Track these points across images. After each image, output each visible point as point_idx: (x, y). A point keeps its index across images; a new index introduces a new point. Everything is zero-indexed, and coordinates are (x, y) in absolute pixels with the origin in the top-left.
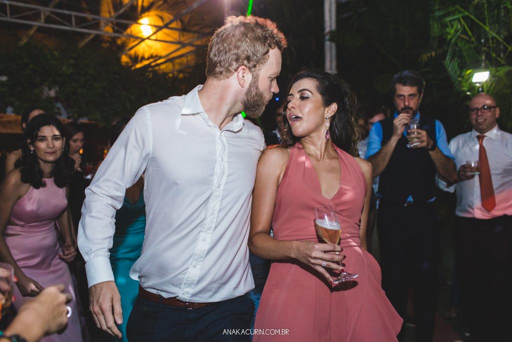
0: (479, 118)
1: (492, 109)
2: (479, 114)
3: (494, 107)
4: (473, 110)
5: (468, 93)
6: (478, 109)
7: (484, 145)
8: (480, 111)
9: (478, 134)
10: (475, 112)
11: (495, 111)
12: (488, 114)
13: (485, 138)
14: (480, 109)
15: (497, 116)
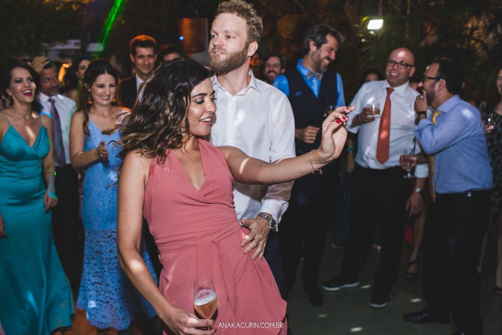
0: (393, 71)
1: (409, 68)
2: (395, 68)
3: (411, 66)
4: (391, 62)
5: (363, 40)
6: (395, 63)
7: (391, 98)
8: (396, 65)
9: (389, 86)
10: (392, 64)
11: (411, 70)
12: (403, 70)
13: (394, 92)
14: (398, 63)
15: (411, 75)
